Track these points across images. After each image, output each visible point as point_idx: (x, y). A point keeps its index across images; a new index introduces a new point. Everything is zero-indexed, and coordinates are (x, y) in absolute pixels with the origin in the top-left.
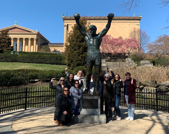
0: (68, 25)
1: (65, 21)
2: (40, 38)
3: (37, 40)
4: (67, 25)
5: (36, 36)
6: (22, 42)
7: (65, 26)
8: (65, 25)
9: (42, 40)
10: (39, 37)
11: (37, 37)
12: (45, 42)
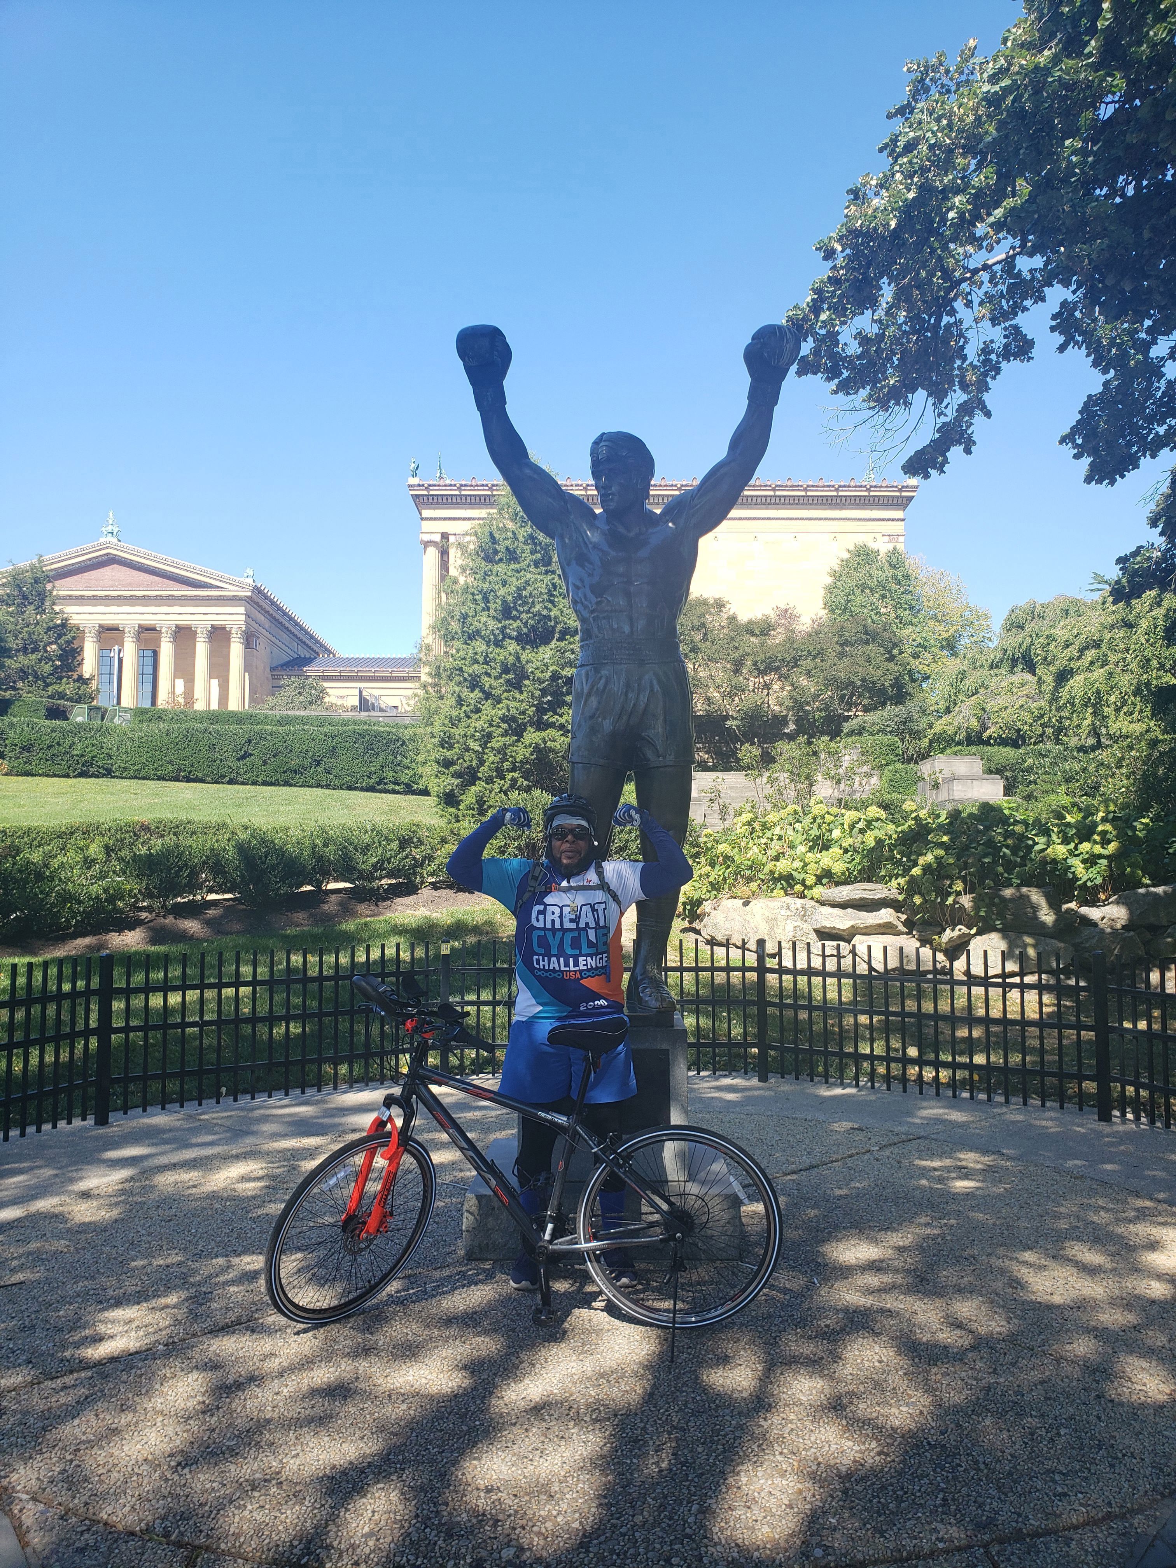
0: (445, 536)
1: (426, 513)
2: (267, 624)
3: (249, 640)
4: (437, 538)
5: (242, 610)
6: (156, 654)
7: (427, 544)
8: (426, 538)
9: (285, 637)
10: (261, 618)
11: (247, 615)
12: (304, 653)
